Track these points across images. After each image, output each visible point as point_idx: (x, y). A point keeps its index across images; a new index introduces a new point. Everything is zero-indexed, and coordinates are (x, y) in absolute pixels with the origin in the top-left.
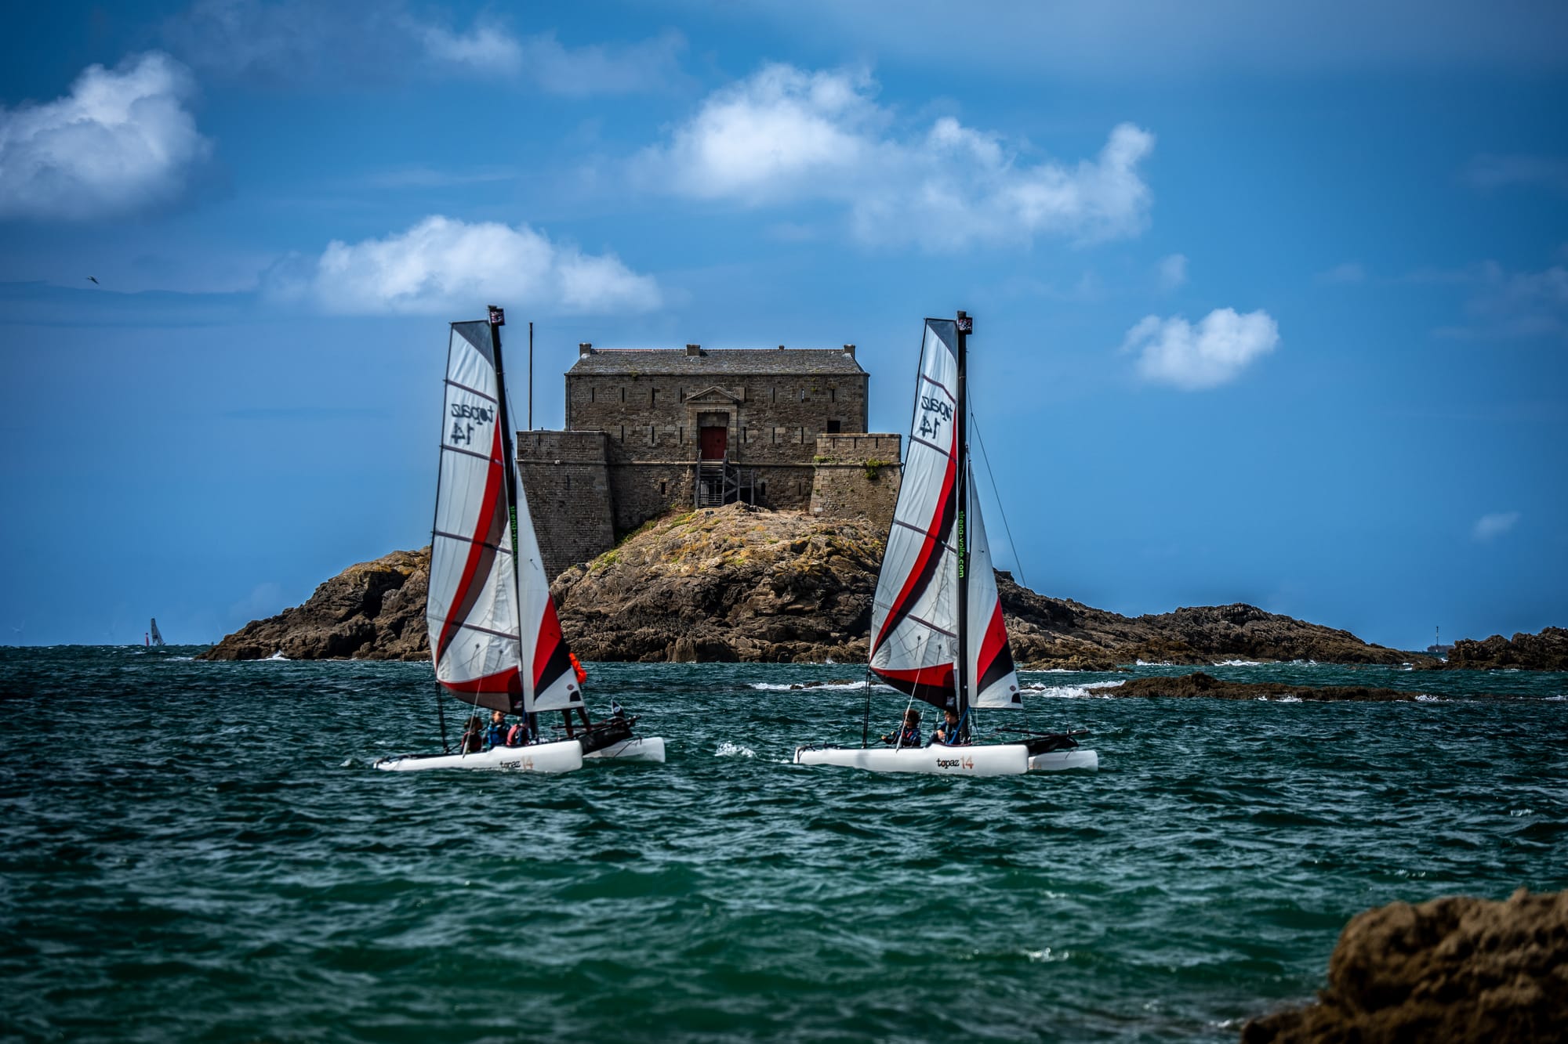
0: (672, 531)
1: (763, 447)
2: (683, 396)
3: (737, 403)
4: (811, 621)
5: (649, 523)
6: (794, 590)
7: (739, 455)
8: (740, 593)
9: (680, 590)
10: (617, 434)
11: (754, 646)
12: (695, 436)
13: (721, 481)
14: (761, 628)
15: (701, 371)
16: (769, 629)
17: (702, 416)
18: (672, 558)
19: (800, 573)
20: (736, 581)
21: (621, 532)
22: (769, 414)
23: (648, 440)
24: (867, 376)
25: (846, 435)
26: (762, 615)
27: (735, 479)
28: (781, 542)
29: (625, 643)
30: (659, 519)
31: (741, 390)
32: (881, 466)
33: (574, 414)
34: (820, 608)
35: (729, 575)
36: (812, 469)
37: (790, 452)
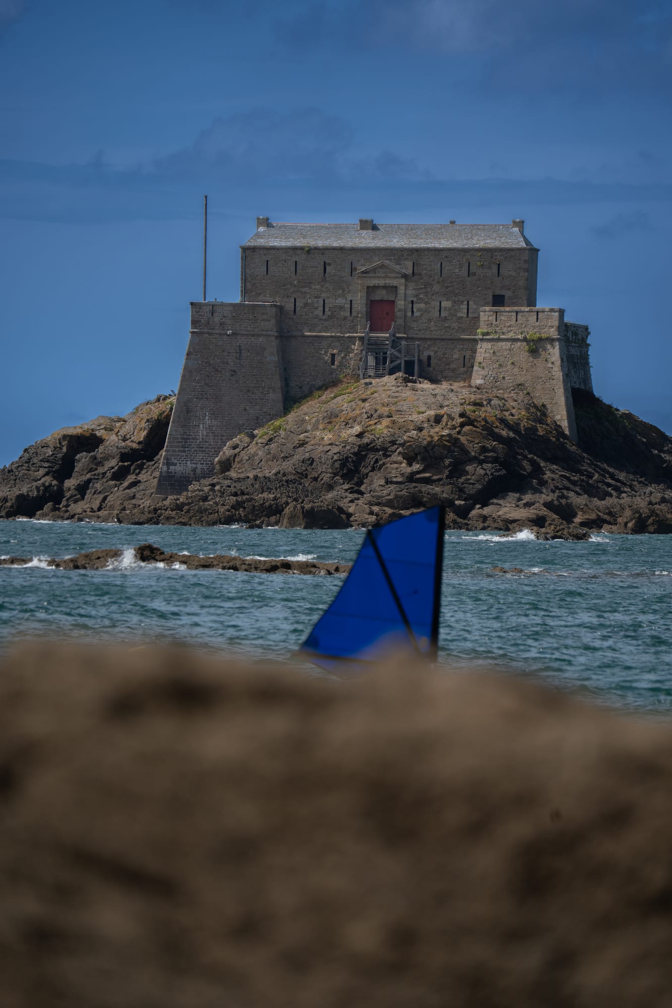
0: (335, 401)
1: (430, 320)
2: (353, 270)
3: (405, 276)
4: (437, 489)
5: (317, 393)
6: (423, 460)
7: (406, 328)
8: (377, 461)
9: (320, 458)
10: (289, 306)
11: (371, 513)
12: (364, 310)
13: (386, 353)
14: (389, 495)
15: (372, 245)
16: (396, 496)
17: (371, 290)
18: (329, 426)
19: (430, 443)
20: (375, 450)
21: (290, 401)
22: (436, 288)
23: (319, 312)
24: (538, 250)
25: (507, 309)
26: (392, 483)
27: (400, 351)
28: (428, 413)
29: (244, 508)
30: (326, 389)
31: (409, 264)
32: (540, 339)
33: (249, 286)
34: (447, 477)
35: (368, 444)
36: (475, 341)
37: (455, 325)
